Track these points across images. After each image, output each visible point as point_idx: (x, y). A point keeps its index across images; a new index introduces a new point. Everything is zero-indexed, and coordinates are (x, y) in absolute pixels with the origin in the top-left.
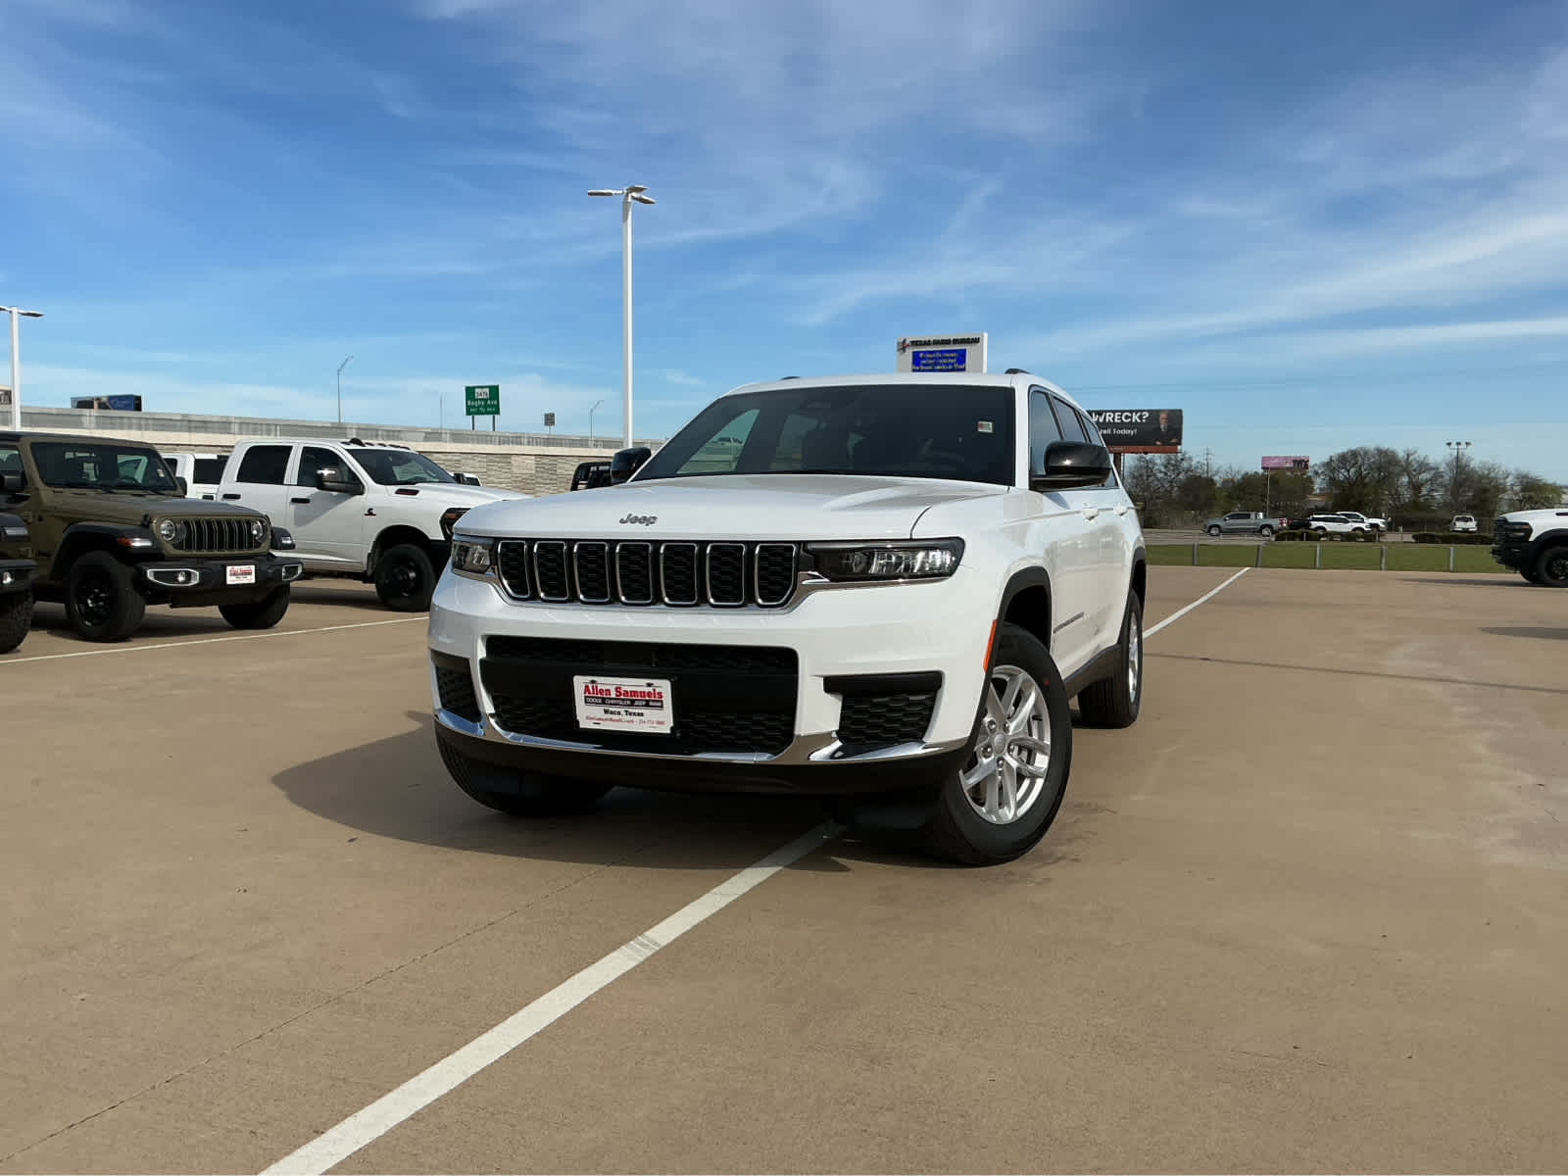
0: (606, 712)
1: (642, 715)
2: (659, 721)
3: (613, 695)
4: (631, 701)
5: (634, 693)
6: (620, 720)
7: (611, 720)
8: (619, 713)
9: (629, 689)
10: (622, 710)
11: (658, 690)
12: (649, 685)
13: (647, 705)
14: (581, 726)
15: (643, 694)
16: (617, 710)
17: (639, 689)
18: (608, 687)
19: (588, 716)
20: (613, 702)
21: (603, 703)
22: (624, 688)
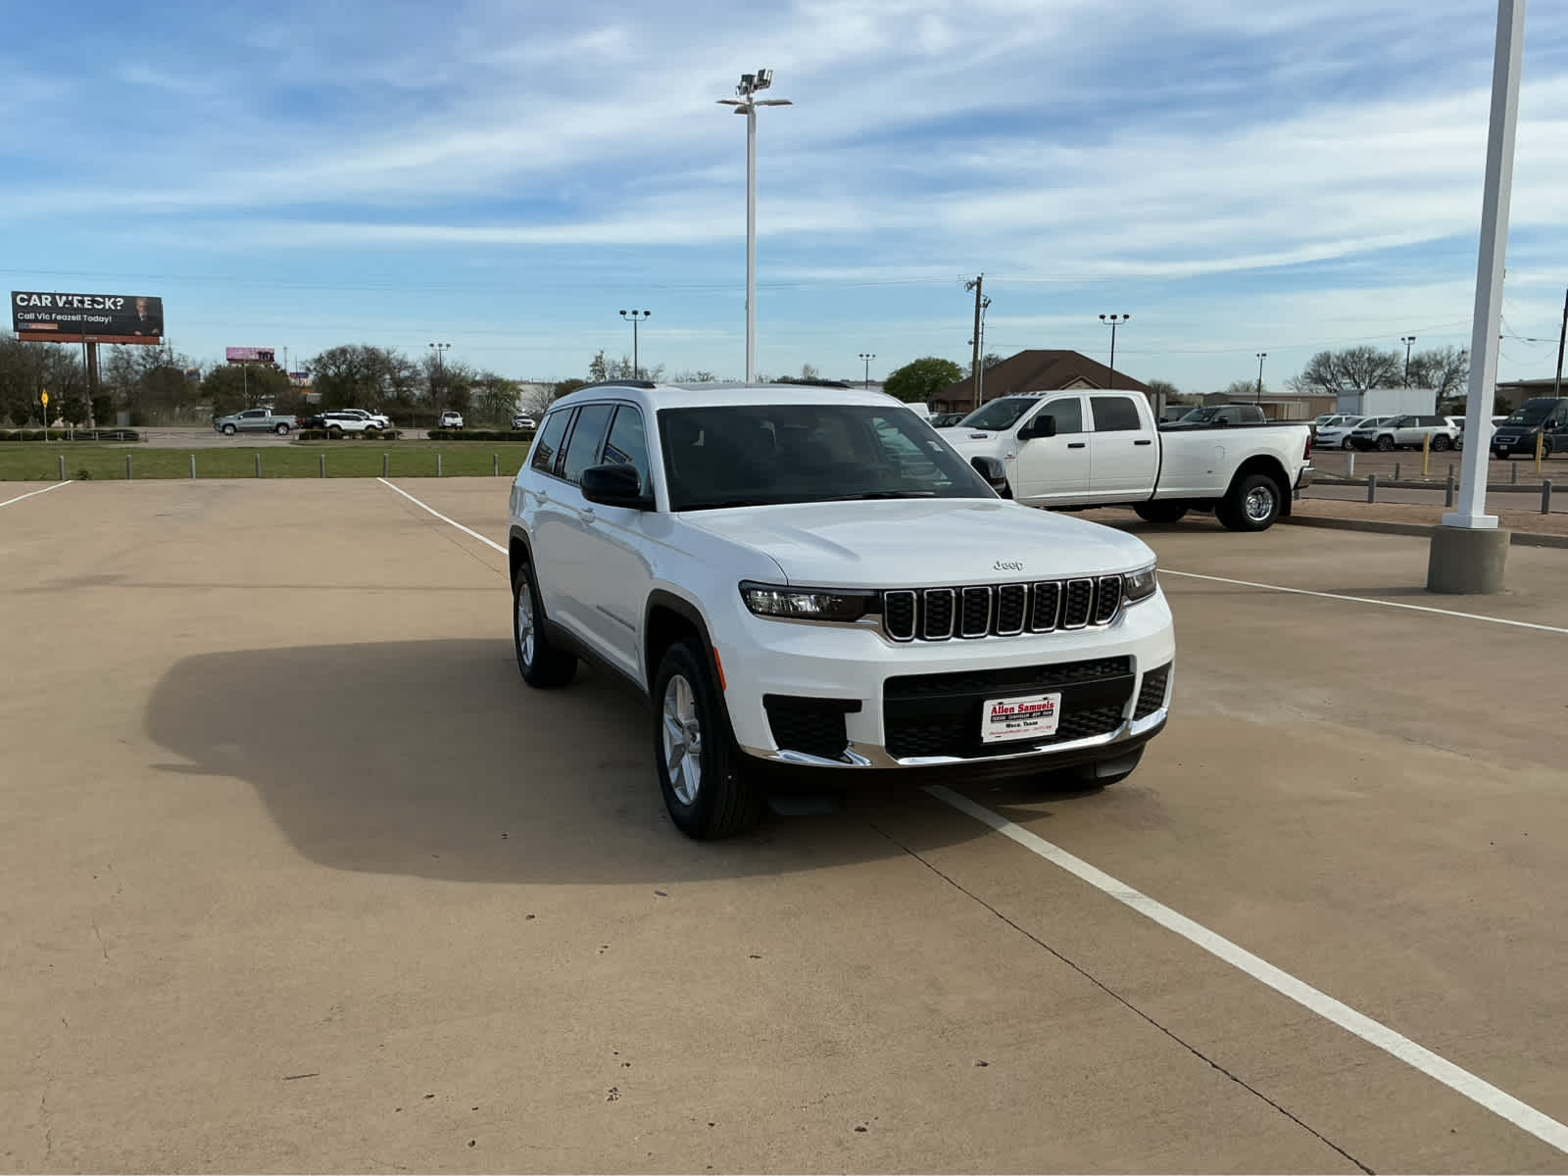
0: (1008, 726)
1: (1036, 723)
2: (1049, 725)
3: (1016, 712)
4: (1030, 713)
5: (1033, 707)
6: (1019, 731)
7: (1011, 732)
8: (1019, 725)
9: (1029, 705)
10: (1021, 723)
11: (1050, 702)
12: (1045, 699)
13: (1042, 715)
14: (985, 741)
15: (1039, 706)
16: (1016, 723)
17: (1036, 704)
18: (1011, 706)
19: (992, 731)
20: (1015, 717)
21: (1007, 719)
22: (1025, 705)
